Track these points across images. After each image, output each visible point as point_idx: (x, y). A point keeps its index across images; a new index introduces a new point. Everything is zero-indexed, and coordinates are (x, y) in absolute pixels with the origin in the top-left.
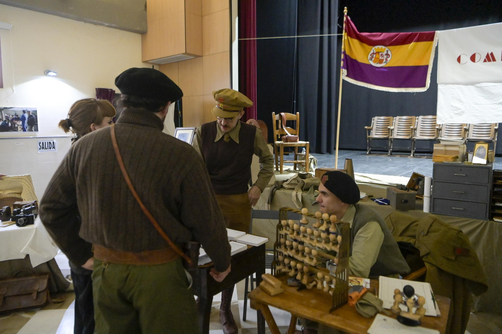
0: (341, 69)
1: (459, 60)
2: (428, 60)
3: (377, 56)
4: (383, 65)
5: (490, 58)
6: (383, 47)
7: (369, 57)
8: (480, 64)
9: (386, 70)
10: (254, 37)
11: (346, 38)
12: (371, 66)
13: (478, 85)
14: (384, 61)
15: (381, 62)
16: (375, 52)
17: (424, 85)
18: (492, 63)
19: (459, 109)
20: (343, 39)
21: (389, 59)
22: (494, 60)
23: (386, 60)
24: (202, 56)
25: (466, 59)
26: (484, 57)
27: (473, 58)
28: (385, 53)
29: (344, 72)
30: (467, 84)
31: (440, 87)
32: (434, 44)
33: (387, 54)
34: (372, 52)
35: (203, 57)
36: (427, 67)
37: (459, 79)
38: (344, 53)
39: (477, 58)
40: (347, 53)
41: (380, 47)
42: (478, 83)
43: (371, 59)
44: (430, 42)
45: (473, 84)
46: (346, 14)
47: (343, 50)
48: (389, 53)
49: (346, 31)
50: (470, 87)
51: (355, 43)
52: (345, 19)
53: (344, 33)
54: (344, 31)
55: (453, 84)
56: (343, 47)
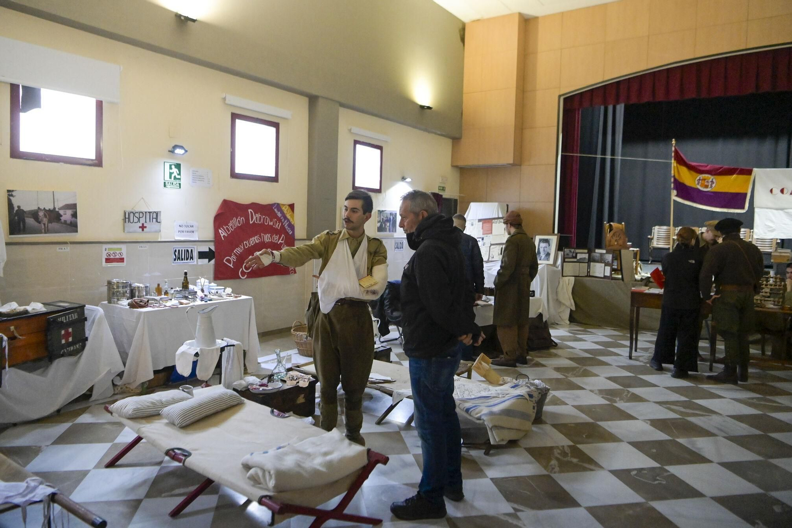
0: (672, 191)
1: (771, 191)
2: (747, 190)
3: (703, 182)
4: (709, 189)
6: (709, 176)
7: (696, 182)
8: (787, 196)
9: (712, 194)
10: (577, 153)
11: (675, 165)
12: (698, 189)
13: (786, 211)
14: (710, 186)
15: (707, 187)
16: (701, 178)
17: (743, 208)
19: (771, 227)
20: (673, 166)
21: (714, 185)
24: (520, 165)
25: (777, 191)
27: (782, 191)
28: (711, 180)
29: (674, 192)
30: (777, 209)
31: (756, 210)
32: (752, 177)
33: (712, 182)
34: (698, 178)
35: (522, 167)
36: (746, 194)
37: (770, 205)
38: (674, 176)
39: (785, 191)
40: (677, 177)
41: (706, 176)
42: (786, 209)
43: (698, 184)
44: (748, 176)
45: (782, 209)
46: (674, 145)
47: (673, 175)
48: (714, 180)
49: (675, 160)
50: (780, 211)
51: (684, 170)
52: (673, 149)
53: (673, 161)
54: (673, 159)
55: (767, 208)
56: (672, 172)
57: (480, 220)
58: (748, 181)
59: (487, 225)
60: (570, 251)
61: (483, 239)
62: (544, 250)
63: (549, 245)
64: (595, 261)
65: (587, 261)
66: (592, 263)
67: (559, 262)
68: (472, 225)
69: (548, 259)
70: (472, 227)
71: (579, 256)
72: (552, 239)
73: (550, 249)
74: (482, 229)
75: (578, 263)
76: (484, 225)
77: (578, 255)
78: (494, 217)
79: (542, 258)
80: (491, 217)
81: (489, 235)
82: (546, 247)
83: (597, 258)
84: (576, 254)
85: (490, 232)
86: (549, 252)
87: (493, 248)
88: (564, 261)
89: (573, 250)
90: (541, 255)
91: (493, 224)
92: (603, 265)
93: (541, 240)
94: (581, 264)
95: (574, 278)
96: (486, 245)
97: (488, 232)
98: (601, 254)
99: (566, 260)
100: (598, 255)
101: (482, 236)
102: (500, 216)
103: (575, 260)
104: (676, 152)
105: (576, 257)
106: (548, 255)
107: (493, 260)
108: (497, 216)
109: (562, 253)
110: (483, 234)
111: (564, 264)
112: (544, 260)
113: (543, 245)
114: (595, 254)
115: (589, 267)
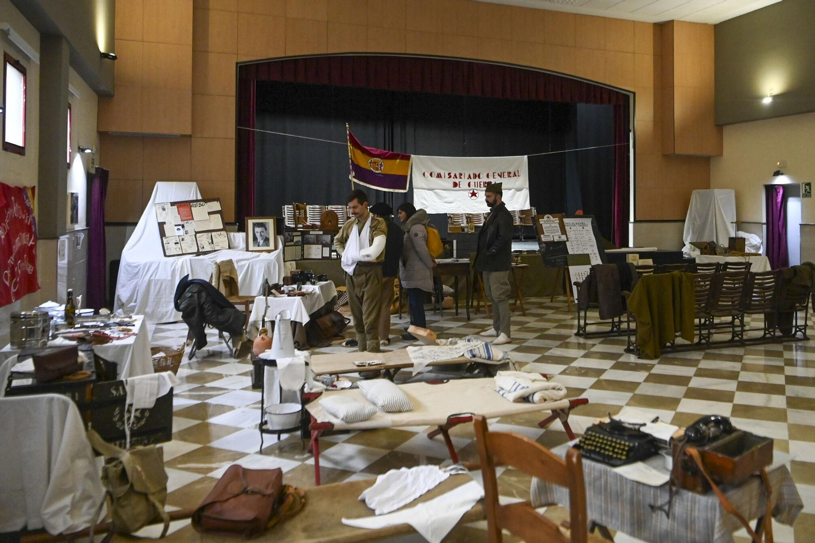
0: (351, 172)
1: (424, 174)
2: (407, 173)
3: (374, 164)
4: (379, 172)
5: (439, 176)
6: (379, 159)
7: (369, 165)
8: (434, 179)
9: (382, 176)
11: (351, 147)
12: (371, 171)
13: (434, 191)
14: (379, 169)
15: (377, 169)
16: (373, 161)
17: (405, 188)
18: (440, 178)
19: (425, 204)
20: (349, 148)
22: (441, 177)
23: (381, 169)
24: (191, 137)
25: (427, 174)
26: (436, 175)
27: (431, 174)
28: (380, 163)
29: (353, 174)
30: (429, 190)
31: (415, 190)
32: (410, 162)
33: (381, 165)
34: (370, 161)
35: (193, 139)
36: (407, 176)
37: (425, 187)
38: (351, 158)
39: (433, 175)
40: (353, 160)
41: (377, 159)
42: (434, 189)
43: (371, 165)
44: (407, 161)
45: (432, 190)
46: (348, 128)
47: (350, 157)
48: (382, 164)
49: (350, 143)
50: (430, 191)
51: (358, 153)
52: (348, 132)
53: (349, 144)
54: (349, 142)
55: (422, 189)
56: (350, 154)
57: (173, 204)
58: (408, 165)
59: (184, 210)
60: (289, 234)
61: (183, 226)
62: (261, 235)
63: (266, 229)
64: (309, 243)
65: (300, 244)
66: (306, 246)
67: (281, 246)
68: (164, 209)
69: (268, 245)
70: (164, 212)
71: (296, 239)
72: (269, 223)
73: (269, 234)
74: (179, 213)
75: (294, 247)
76: (180, 209)
77: (295, 237)
78: (191, 199)
79: (261, 244)
80: (187, 199)
81: (190, 221)
82: (263, 232)
83: (311, 240)
84: (294, 236)
85: (190, 217)
86: (267, 237)
87: (200, 237)
88: (285, 246)
89: (290, 233)
90: (258, 240)
91: (193, 208)
92: (321, 246)
93: (255, 225)
94: (297, 247)
95: (294, 262)
96: (189, 234)
97: (188, 218)
98: (317, 235)
99: (287, 244)
100: (312, 236)
101: (181, 223)
102: (198, 199)
103: (292, 243)
104: (350, 135)
105: (292, 241)
106: (267, 240)
107: (204, 250)
108: (195, 199)
109: (282, 237)
110: (182, 221)
111: (285, 248)
112: (263, 245)
113: (258, 230)
114: (309, 236)
115: (303, 250)
